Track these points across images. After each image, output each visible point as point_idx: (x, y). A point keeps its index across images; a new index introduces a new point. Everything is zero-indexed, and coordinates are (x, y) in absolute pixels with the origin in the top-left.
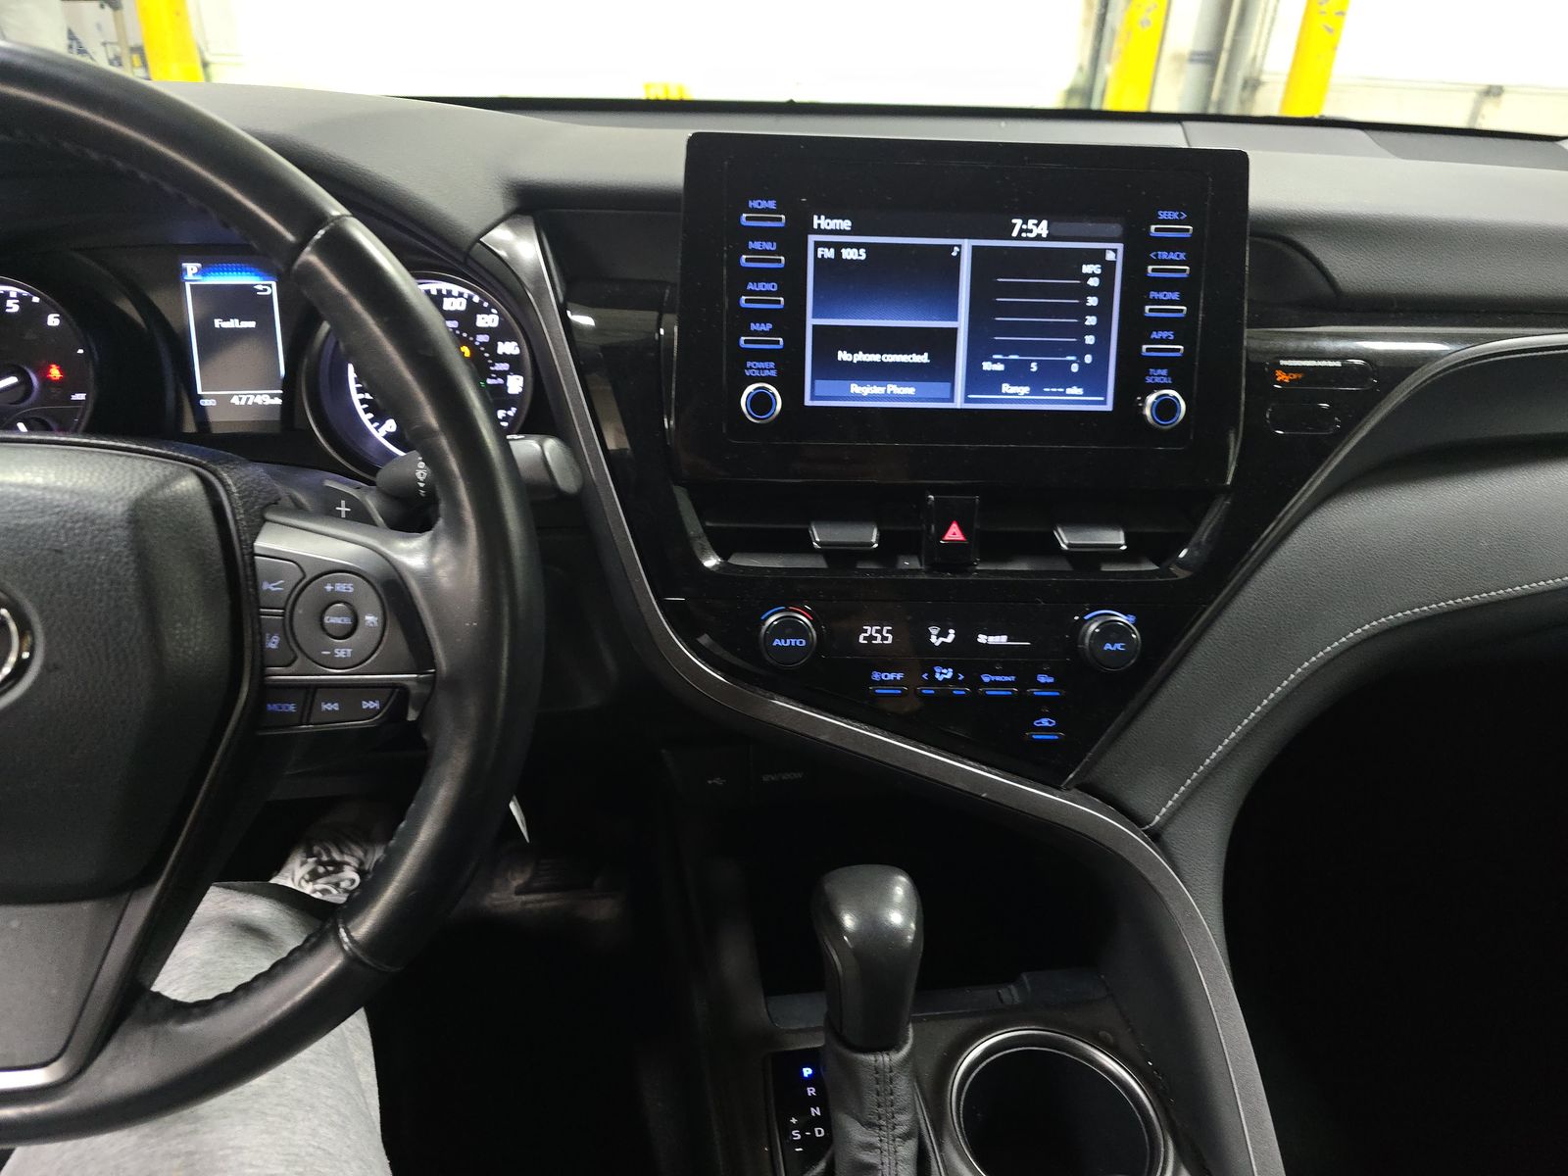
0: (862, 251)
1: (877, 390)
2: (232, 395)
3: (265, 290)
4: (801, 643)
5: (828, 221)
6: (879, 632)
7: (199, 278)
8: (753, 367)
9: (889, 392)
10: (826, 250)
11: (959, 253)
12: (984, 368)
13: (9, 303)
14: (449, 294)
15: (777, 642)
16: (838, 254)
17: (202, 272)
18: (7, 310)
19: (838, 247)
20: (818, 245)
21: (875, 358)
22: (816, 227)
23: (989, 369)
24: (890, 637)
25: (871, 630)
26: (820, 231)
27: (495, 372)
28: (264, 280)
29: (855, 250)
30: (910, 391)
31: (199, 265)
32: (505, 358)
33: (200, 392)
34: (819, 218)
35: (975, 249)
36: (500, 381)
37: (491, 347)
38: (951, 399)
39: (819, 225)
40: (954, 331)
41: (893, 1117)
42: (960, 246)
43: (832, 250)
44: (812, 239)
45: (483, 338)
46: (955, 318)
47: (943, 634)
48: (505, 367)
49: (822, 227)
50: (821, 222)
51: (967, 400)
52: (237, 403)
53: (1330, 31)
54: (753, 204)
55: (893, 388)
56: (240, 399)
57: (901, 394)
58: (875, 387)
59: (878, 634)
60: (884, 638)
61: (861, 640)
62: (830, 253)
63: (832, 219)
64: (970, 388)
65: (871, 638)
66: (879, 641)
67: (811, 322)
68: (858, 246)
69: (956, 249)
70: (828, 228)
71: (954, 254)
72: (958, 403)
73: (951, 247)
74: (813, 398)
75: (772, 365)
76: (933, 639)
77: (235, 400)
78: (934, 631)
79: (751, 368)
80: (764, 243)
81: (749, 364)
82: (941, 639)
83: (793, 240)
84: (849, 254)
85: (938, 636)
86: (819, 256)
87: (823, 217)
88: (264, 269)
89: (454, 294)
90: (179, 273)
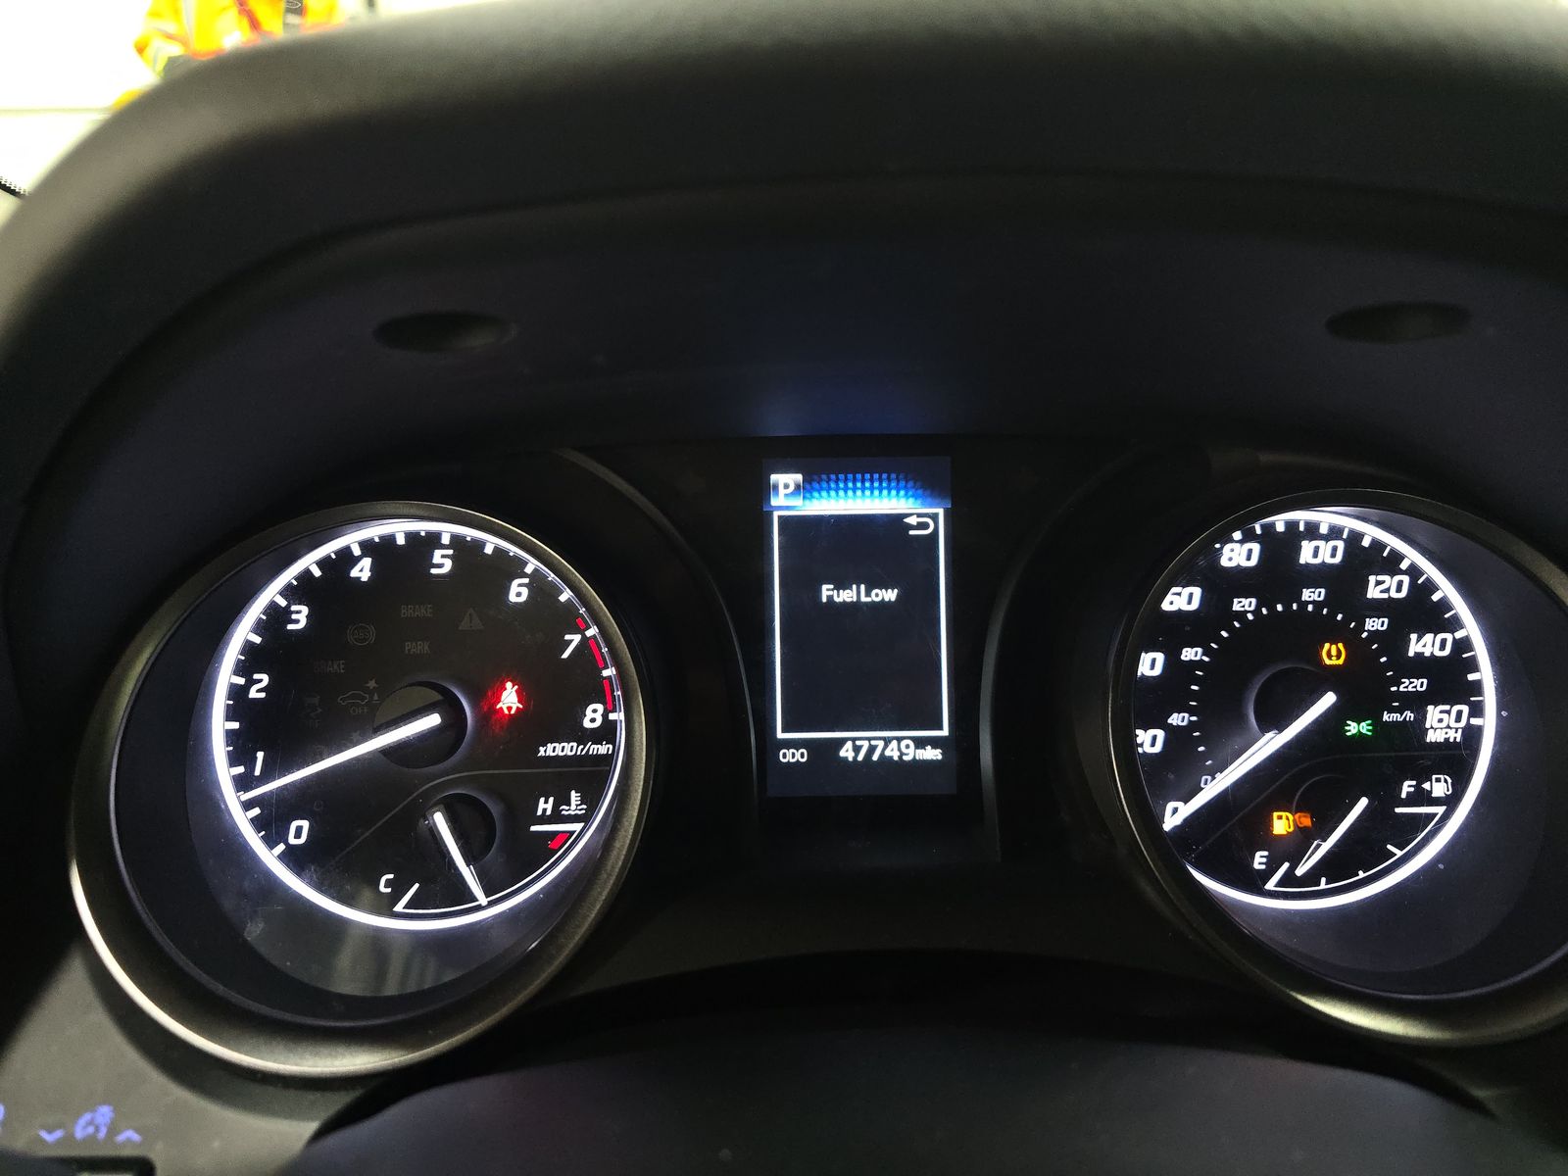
2: (843, 741)
3: (924, 526)
7: (797, 501)
13: (438, 556)
14: (1312, 531)
17: (804, 489)
18: (434, 571)
27: (1399, 695)
28: (924, 505)
31: (799, 477)
32: (1422, 665)
33: (780, 735)
36: (1409, 715)
37: (1394, 641)
45: (1374, 624)
48: (1419, 684)
52: (850, 756)
56: (857, 749)
77: (846, 752)
88: (924, 483)
89: (1324, 530)
90: (765, 490)
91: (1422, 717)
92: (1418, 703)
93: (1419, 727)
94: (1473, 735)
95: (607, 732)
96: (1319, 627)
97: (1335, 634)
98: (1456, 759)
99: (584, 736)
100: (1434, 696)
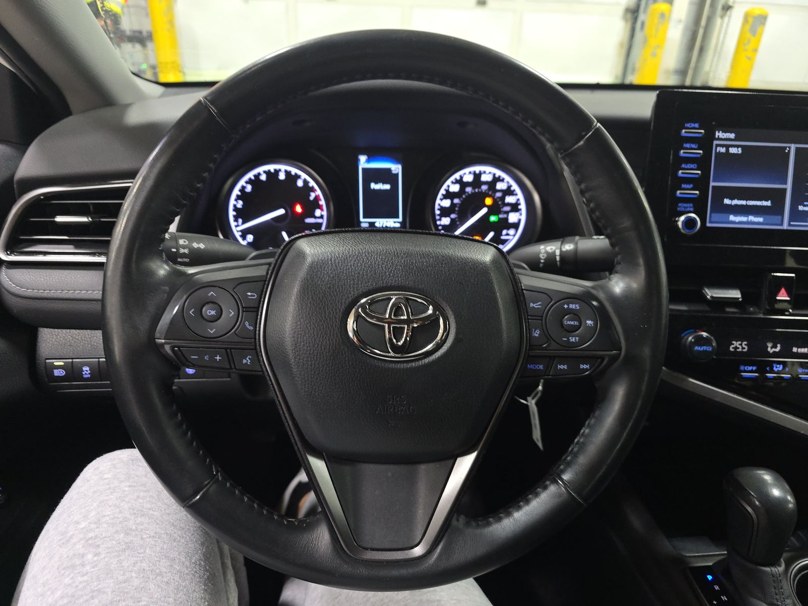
0: (740, 149)
1: (744, 219)
3: (396, 170)
4: (709, 349)
5: (724, 134)
6: (741, 345)
7: (366, 164)
8: (681, 206)
9: (749, 220)
10: (721, 148)
11: (789, 151)
12: (799, 209)
14: (485, 172)
15: (696, 348)
16: (727, 150)
17: (368, 161)
19: (727, 147)
20: (717, 145)
21: (743, 202)
22: (717, 137)
23: (802, 210)
24: (746, 347)
25: (736, 344)
26: (719, 139)
27: (503, 211)
28: (396, 165)
29: (736, 149)
30: (761, 220)
31: (367, 157)
32: (508, 204)
33: (362, 220)
34: (719, 132)
35: (797, 149)
36: (505, 216)
37: (503, 198)
38: (782, 224)
39: (719, 136)
40: (785, 190)
41: (784, 601)
42: (790, 148)
43: (724, 149)
44: (715, 142)
45: (499, 195)
46: (786, 183)
47: (775, 346)
48: (508, 209)
49: (720, 137)
50: (719, 134)
51: (790, 225)
53: (749, 58)
54: (688, 125)
55: (751, 218)
56: (380, 224)
57: (756, 221)
58: (742, 217)
59: (739, 346)
60: (743, 348)
61: (731, 349)
62: (723, 150)
63: (725, 133)
64: (791, 219)
65: (736, 348)
66: (740, 350)
67: (712, 184)
68: (738, 146)
69: (788, 149)
70: (723, 137)
71: (787, 151)
72: (785, 226)
73: (785, 148)
74: (710, 222)
75: (691, 205)
76: (769, 349)
77: (377, 224)
78: (770, 345)
79: (680, 207)
80: (691, 145)
81: (680, 205)
82: (774, 350)
83: (706, 143)
84: (733, 150)
85: (772, 348)
86: (718, 151)
87: (720, 132)
88: (396, 160)
89: (487, 172)
90: (357, 161)
91: (508, 216)
92: (507, 213)
93: (507, 219)
94: (520, 220)
95: (322, 217)
96: (486, 195)
97: (489, 196)
98: (516, 226)
99: (315, 217)
100: (512, 211)
